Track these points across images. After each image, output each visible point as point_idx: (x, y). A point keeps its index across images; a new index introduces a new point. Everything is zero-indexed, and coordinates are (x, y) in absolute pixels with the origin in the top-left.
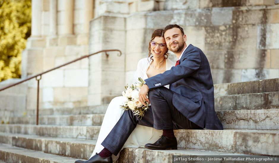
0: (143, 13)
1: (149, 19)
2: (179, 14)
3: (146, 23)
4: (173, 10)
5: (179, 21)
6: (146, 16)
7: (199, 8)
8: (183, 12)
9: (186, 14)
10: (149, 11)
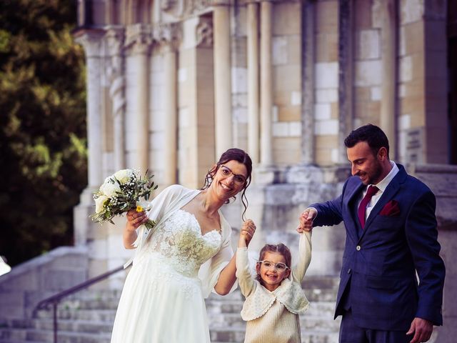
0: (262, 187)
1: (269, 194)
2: (302, 189)
3: (266, 198)
4: (295, 184)
5: (302, 197)
6: (265, 191)
7: (324, 182)
8: (306, 187)
9: (310, 190)
10: (269, 185)
